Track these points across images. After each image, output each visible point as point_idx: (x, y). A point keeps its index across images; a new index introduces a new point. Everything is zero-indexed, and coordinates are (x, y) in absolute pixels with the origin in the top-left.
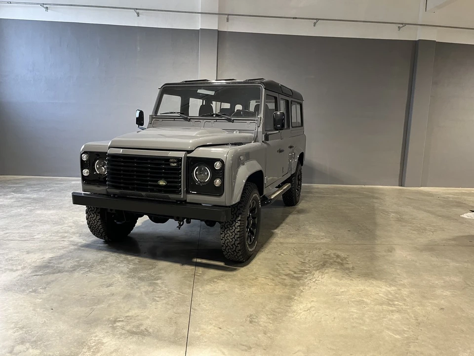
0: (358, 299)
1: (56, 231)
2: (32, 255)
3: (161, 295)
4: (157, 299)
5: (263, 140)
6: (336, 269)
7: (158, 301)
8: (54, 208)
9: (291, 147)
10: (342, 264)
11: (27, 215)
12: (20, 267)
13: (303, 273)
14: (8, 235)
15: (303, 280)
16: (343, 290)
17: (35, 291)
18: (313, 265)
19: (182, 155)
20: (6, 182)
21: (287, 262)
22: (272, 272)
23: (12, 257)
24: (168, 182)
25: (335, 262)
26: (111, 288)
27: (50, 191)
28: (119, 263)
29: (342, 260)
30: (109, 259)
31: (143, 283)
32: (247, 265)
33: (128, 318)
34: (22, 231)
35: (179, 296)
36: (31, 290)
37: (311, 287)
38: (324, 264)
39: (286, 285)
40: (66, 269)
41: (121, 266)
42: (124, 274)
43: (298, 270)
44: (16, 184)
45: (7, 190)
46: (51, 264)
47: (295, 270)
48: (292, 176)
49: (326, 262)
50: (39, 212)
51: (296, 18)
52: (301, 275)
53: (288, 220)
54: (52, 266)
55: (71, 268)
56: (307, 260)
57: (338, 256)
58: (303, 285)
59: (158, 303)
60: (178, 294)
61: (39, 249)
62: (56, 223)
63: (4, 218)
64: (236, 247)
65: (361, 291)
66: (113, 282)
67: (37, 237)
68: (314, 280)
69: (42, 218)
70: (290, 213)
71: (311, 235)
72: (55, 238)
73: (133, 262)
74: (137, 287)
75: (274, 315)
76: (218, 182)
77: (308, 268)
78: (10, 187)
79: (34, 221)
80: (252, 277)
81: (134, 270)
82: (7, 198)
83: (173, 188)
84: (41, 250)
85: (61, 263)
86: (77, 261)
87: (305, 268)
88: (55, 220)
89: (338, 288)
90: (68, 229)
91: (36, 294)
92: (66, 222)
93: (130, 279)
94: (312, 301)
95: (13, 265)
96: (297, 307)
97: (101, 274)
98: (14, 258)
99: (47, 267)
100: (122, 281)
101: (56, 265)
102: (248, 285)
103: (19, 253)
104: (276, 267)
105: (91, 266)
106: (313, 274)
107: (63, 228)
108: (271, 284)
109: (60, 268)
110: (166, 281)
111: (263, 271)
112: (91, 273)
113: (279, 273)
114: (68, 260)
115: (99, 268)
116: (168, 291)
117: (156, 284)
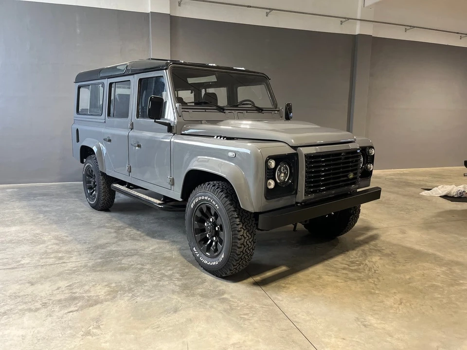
0: (429, 283)
2: (39, 287)
4: (245, 317)
8: (13, 223)
13: (355, 265)
15: (363, 272)
16: (408, 277)
17: (88, 333)
23: (15, 293)
28: (159, 281)
31: (211, 301)
33: (237, 346)
35: (265, 309)
36: (82, 333)
37: (378, 278)
39: (355, 280)
41: (165, 284)
42: (178, 293)
46: (77, 295)
52: (356, 267)
54: (80, 297)
55: (107, 295)
58: (369, 277)
60: (262, 307)
61: (41, 277)
62: (34, 242)
65: (424, 276)
66: (176, 305)
68: (373, 270)
74: (208, 307)
75: (378, 314)
77: (356, 259)
84: (45, 278)
85: (89, 291)
86: (106, 286)
87: (353, 260)
88: (28, 238)
89: (402, 276)
90: (56, 247)
91: (94, 338)
92: (46, 239)
93: (191, 298)
94: (395, 293)
95: (26, 303)
96: (389, 302)
97: (151, 297)
98: (19, 293)
99: (75, 299)
100: (184, 302)
101: (84, 295)
102: (320, 285)
103: (19, 286)
104: (327, 262)
105: (130, 290)
106: (366, 264)
107: (50, 247)
108: (339, 281)
109: (94, 298)
110: (234, 295)
111: (318, 268)
112: (138, 298)
113: (335, 268)
114: (93, 286)
115: (142, 290)
116: (247, 305)
117: (226, 299)
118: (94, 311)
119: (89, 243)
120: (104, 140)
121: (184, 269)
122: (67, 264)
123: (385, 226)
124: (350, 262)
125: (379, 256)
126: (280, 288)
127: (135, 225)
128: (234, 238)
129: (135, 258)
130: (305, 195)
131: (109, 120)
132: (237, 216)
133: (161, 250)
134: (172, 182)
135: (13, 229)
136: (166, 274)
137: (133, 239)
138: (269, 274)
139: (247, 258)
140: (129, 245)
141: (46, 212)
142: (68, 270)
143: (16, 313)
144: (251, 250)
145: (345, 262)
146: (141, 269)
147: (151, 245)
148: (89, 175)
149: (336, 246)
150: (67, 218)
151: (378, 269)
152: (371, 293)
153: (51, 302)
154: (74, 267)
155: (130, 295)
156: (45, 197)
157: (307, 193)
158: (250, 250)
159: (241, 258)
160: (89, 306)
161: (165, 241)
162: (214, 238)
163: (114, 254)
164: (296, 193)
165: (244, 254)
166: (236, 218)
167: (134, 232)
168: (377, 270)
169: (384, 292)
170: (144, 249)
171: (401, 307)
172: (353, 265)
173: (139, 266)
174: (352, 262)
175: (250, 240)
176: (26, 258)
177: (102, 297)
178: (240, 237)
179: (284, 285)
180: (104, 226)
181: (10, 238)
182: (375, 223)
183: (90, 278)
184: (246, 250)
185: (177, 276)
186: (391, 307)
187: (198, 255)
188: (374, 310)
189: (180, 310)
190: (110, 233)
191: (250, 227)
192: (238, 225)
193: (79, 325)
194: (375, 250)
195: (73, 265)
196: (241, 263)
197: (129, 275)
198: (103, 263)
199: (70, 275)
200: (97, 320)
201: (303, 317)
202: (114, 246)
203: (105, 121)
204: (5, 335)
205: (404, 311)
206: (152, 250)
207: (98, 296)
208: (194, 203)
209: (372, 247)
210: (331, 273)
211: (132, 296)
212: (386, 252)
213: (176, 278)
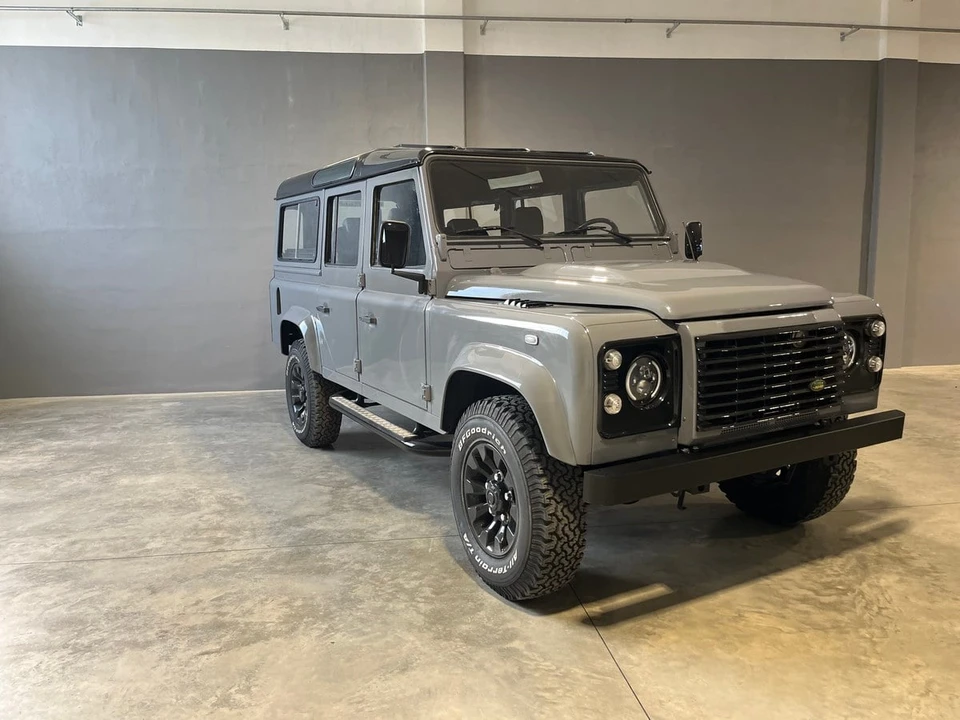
1: (190, 526)
2: (165, 597)
3: (549, 685)
4: (547, 695)
7: (553, 703)
8: (156, 468)
11: (99, 492)
12: (152, 635)
13: (833, 592)
14: (78, 546)
15: (850, 611)
17: (225, 701)
20: (13, 413)
23: (118, 608)
27: (125, 428)
28: (389, 600)
31: (483, 653)
34: (108, 532)
35: (594, 682)
36: (213, 699)
37: (883, 628)
39: (824, 630)
41: (398, 607)
42: (420, 630)
44: (39, 417)
45: (24, 433)
46: (227, 619)
50: (125, 481)
51: (631, 21)
52: (834, 598)
54: (231, 623)
55: (281, 623)
58: (862, 624)
59: (556, 707)
60: (589, 677)
61: (174, 578)
62: (181, 507)
63: (49, 503)
66: (408, 657)
67: (152, 545)
68: (875, 608)
72: (199, 546)
74: (473, 665)
77: (838, 579)
78: (29, 427)
79: (125, 506)
81: (438, 618)
82: (32, 454)
84: (180, 580)
85: (250, 612)
86: (285, 603)
87: (829, 580)
88: (173, 499)
89: (946, 625)
90: (216, 519)
91: (234, 712)
92: (202, 501)
93: (443, 644)
94: (917, 666)
95: (131, 629)
96: (898, 687)
97: (364, 634)
98: (125, 608)
99: (219, 626)
100: (426, 649)
101: (240, 620)
102: (736, 636)
103: (129, 594)
104: (764, 582)
105: (327, 616)
106: (861, 593)
107: (204, 519)
108: (786, 629)
109: (256, 627)
110: (534, 642)
111: (740, 596)
112: (338, 636)
113: (782, 596)
114: (262, 602)
115: (350, 619)
116: (558, 669)
117: (515, 651)
118: (247, 656)
119: (276, 513)
120: (318, 309)
121: (444, 578)
122: (227, 553)
123: (932, 500)
124: (821, 583)
125: (899, 573)
126: (641, 634)
127: (370, 479)
128: (536, 519)
129: (354, 548)
130: (697, 430)
131: (328, 269)
132: (541, 472)
133: (408, 535)
134: (429, 396)
135: (153, 480)
136: (407, 586)
137: (362, 509)
138: (622, 600)
139: (566, 563)
140: (349, 521)
141: (218, 447)
142: (225, 566)
143: (108, 649)
144: (576, 548)
145: (808, 584)
146: (360, 572)
147: (393, 524)
148: (295, 377)
149: (795, 543)
150: (251, 461)
151: (888, 605)
152: (858, 664)
153: (176, 630)
154: (238, 561)
155: (325, 626)
156: (224, 419)
157: (702, 425)
158: (572, 548)
159: (552, 563)
160: (242, 645)
161: (422, 516)
162: (502, 517)
163: (318, 538)
164: (678, 425)
165: (557, 554)
166: (540, 476)
167: (366, 493)
168: (886, 608)
169: (890, 664)
170: (377, 529)
171: (923, 701)
172: (828, 592)
173: (357, 567)
174: (828, 586)
175: (573, 526)
176: (159, 539)
177: (271, 627)
178: (548, 518)
179: (650, 629)
180: (313, 481)
181: (141, 497)
182: (904, 493)
183: (259, 585)
184: (562, 547)
185: (428, 591)
186: (900, 701)
187: (472, 550)
188: (855, 706)
189: (412, 669)
190: (321, 493)
191: (572, 496)
192: (543, 491)
193: (213, 682)
194: (891, 558)
195: (237, 556)
196: (552, 574)
197: (334, 583)
198: (292, 556)
199: (224, 576)
200: (249, 674)
201: (679, 709)
202: (320, 522)
203: (320, 274)
204: (78, 690)
205: (932, 712)
206: (391, 534)
207: (264, 623)
208: (464, 439)
209: (885, 551)
210: (769, 608)
211: (327, 630)
212: (917, 565)
213: (424, 597)
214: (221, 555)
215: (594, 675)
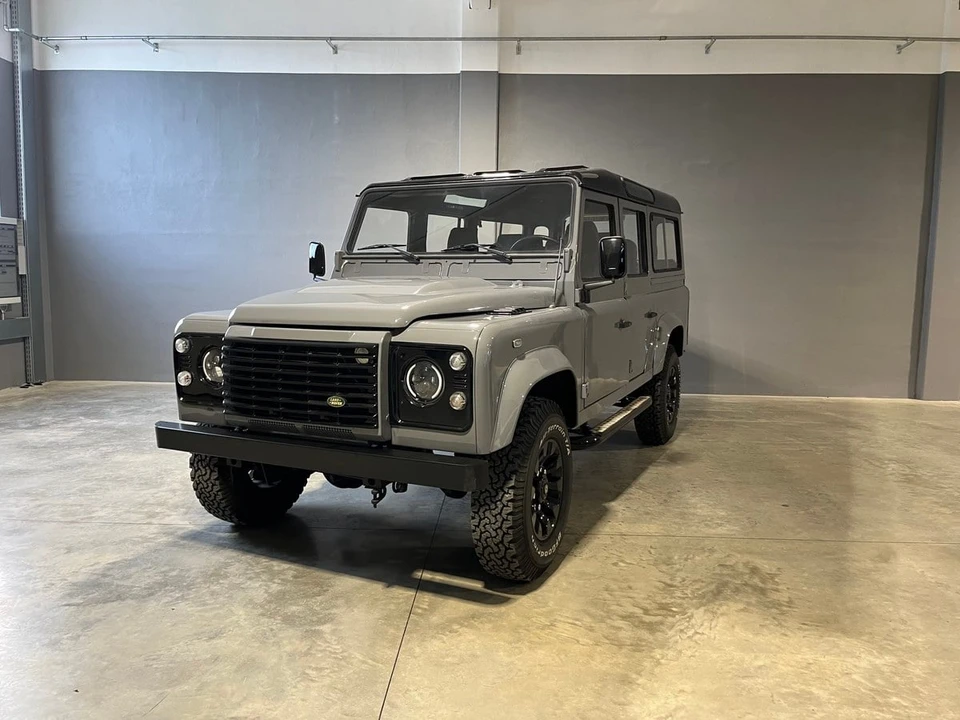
0: (798, 687)
1: (141, 500)
2: (74, 557)
4: (313, 673)
5: (578, 301)
6: (749, 604)
7: (312, 680)
9: (650, 315)
10: (763, 591)
11: (94, 465)
12: (40, 585)
13: (665, 612)
14: (40, 508)
15: (663, 631)
16: (761, 663)
18: (693, 592)
19: (378, 338)
20: (75, 393)
21: (631, 584)
22: (593, 610)
24: (349, 400)
25: (746, 584)
26: (214, 641)
28: (250, 579)
29: (763, 581)
30: (231, 569)
31: (291, 631)
32: (535, 589)
34: (72, 500)
35: (364, 667)
37: (680, 652)
38: (717, 592)
39: (620, 646)
40: (135, 591)
41: (253, 585)
42: (255, 606)
43: (654, 605)
44: (97, 397)
45: (73, 411)
46: (107, 580)
47: (646, 604)
48: (656, 378)
49: (725, 584)
50: (119, 458)
51: (666, 38)
52: (659, 618)
53: (645, 478)
54: (107, 584)
55: (145, 589)
56: (679, 579)
57: (754, 571)
58: (662, 646)
59: (311, 684)
60: (364, 662)
61: (94, 542)
62: (147, 483)
63: (48, 471)
64: (507, 549)
65: (806, 668)
66: (224, 628)
68: (690, 633)
69: (122, 472)
70: (650, 462)
71: (694, 514)
72: (134, 517)
73: (282, 577)
76: (458, 400)
77: (679, 601)
78: (81, 405)
79: (104, 479)
80: (543, 619)
81: (280, 598)
82: (66, 429)
83: (359, 413)
84: (96, 544)
85: (129, 577)
86: (162, 572)
88: (145, 477)
89: (749, 657)
93: (263, 620)
97: (205, 605)
99: (96, 585)
100: (245, 624)
101: (116, 582)
105: (188, 587)
106: (690, 617)
108: (584, 641)
109: (123, 590)
110: (342, 628)
112: (183, 604)
113: (610, 612)
114: (145, 570)
115: (205, 591)
116: (342, 652)
117: (319, 633)
118: (99, 611)
122: (152, 526)
124: (661, 604)
153: (62, 584)
155: (178, 595)
160: (101, 603)
168: (702, 634)
172: (659, 612)
174: (663, 607)
176: (107, 509)
189: (220, 638)
194: (755, 588)
197: (216, 559)
199: (134, 545)
201: (418, 698)
207: (133, 587)
210: (587, 620)
211: (177, 599)
212: (775, 598)
213: (282, 580)
214: (145, 527)
215: (370, 661)
